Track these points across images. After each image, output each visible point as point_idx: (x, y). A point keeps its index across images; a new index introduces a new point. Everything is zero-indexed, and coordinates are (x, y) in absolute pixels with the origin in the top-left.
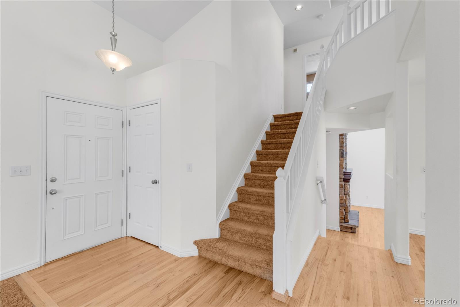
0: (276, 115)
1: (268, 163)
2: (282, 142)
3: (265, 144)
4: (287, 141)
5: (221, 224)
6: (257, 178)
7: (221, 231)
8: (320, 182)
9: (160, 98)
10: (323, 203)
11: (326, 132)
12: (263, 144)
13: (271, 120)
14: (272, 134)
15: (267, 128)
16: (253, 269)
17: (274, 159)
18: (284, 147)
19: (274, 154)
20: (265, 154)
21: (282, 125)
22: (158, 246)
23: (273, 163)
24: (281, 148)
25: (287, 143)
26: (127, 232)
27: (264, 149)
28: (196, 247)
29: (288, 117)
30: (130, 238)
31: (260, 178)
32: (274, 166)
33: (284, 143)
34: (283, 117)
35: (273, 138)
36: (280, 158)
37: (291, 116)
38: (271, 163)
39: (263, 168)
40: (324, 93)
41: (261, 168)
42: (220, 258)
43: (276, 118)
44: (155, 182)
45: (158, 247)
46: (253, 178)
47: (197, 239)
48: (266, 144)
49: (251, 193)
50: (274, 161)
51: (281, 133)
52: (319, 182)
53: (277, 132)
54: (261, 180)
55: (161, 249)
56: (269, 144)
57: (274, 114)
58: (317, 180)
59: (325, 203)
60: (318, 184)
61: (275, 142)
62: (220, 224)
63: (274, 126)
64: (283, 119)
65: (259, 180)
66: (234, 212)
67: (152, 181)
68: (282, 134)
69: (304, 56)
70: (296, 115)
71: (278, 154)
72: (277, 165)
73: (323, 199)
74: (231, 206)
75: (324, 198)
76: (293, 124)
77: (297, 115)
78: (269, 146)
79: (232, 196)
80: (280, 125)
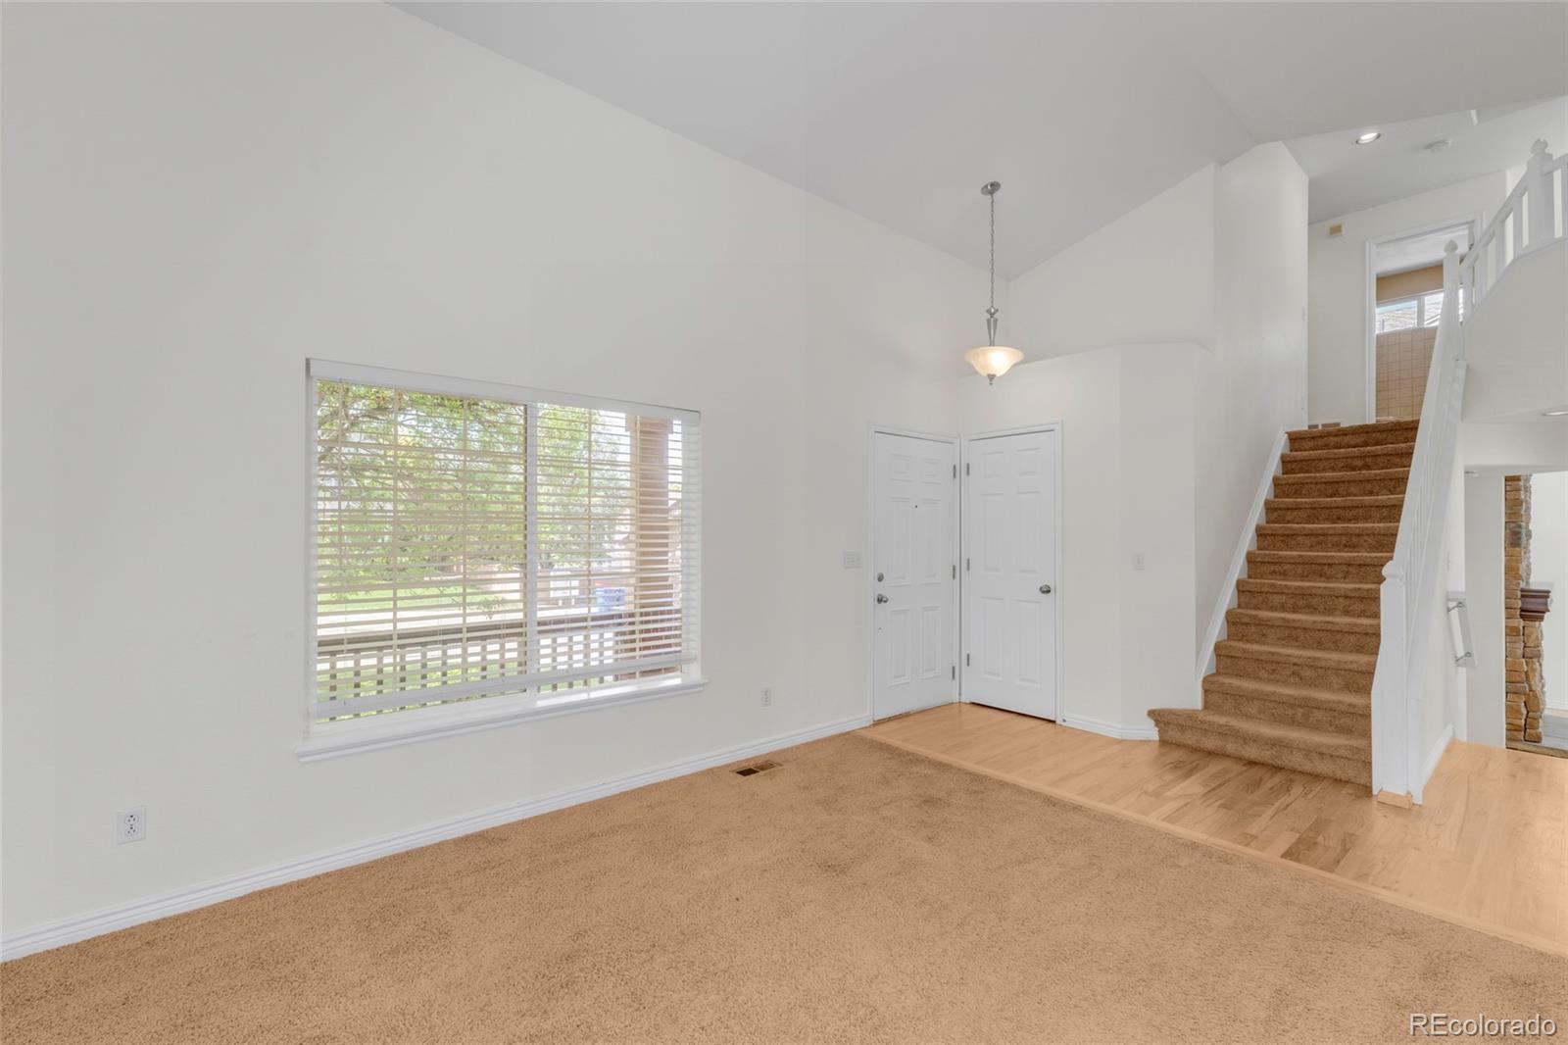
0: (1295, 433)
1: (1300, 556)
2: (1333, 505)
3: (1275, 510)
4: (1349, 503)
5: (1205, 680)
6: (1275, 591)
7: (1206, 696)
8: (1457, 606)
9: (1062, 421)
10: (1458, 665)
11: (1466, 473)
12: (1271, 509)
13: (1281, 445)
14: (1293, 484)
15: (1273, 467)
16: (1312, 762)
17: (1311, 546)
18: (1339, 518)
19: (1312, 534)
20: (1283, 535)
21: (1321, 460)
22: (1053, 719)
23: (1317, 556)
24: (1327, 519)
25: (1349, 507)
26: (960, 694)
27: (1273, 522)
28: (1152, 722)
29: (1336, 436)
30: (969, 707)
31: (1286, 591)
32: (1319, 564)
33: (1338, 508)
34: (1320, 437)
35: (1298, 493)
36: (1330, 545)
37: (1346, 435)
38: (1310, 556)
39: (1285, 567)
40: (1461, 373)
41: (1277, 568)
42: (1220, 743)
43: (1295, 439)
44: (1046, 591)
45: (1054, 722)
46: (1265, 589)
47: (1153, 707)
48: (1280, 509)
49: (1269, 621)
50: (1311, 551)
51: (1323, 480)
52: (1452, 604)
53: (1309, 477)
54: (1287, 594)
55: (1064, 724)
56: (1288, 509)
57: (1289, 430)
58: (1448, 600)
59: (1465, 665)
60: (1449, 610)
61: (1310, 504)
62: (1203, 682)
63: (1296, 461)
64: (1320, 442)
65: (1282, 593)
66: (1229, 661)
67: (1041, 589)
68: (1325, 483)
69: (1367, 243)
70: (1362, 433)
71: (1324, 535)
72: (1330, 561)
73: (1460, 653)
74: (1219, 650)
75: (1465, 649)
76: (1357, 457)
77: (1367, 433)
78: (1290, 516)
79: (1217, 629)
80: (1314, 460)
